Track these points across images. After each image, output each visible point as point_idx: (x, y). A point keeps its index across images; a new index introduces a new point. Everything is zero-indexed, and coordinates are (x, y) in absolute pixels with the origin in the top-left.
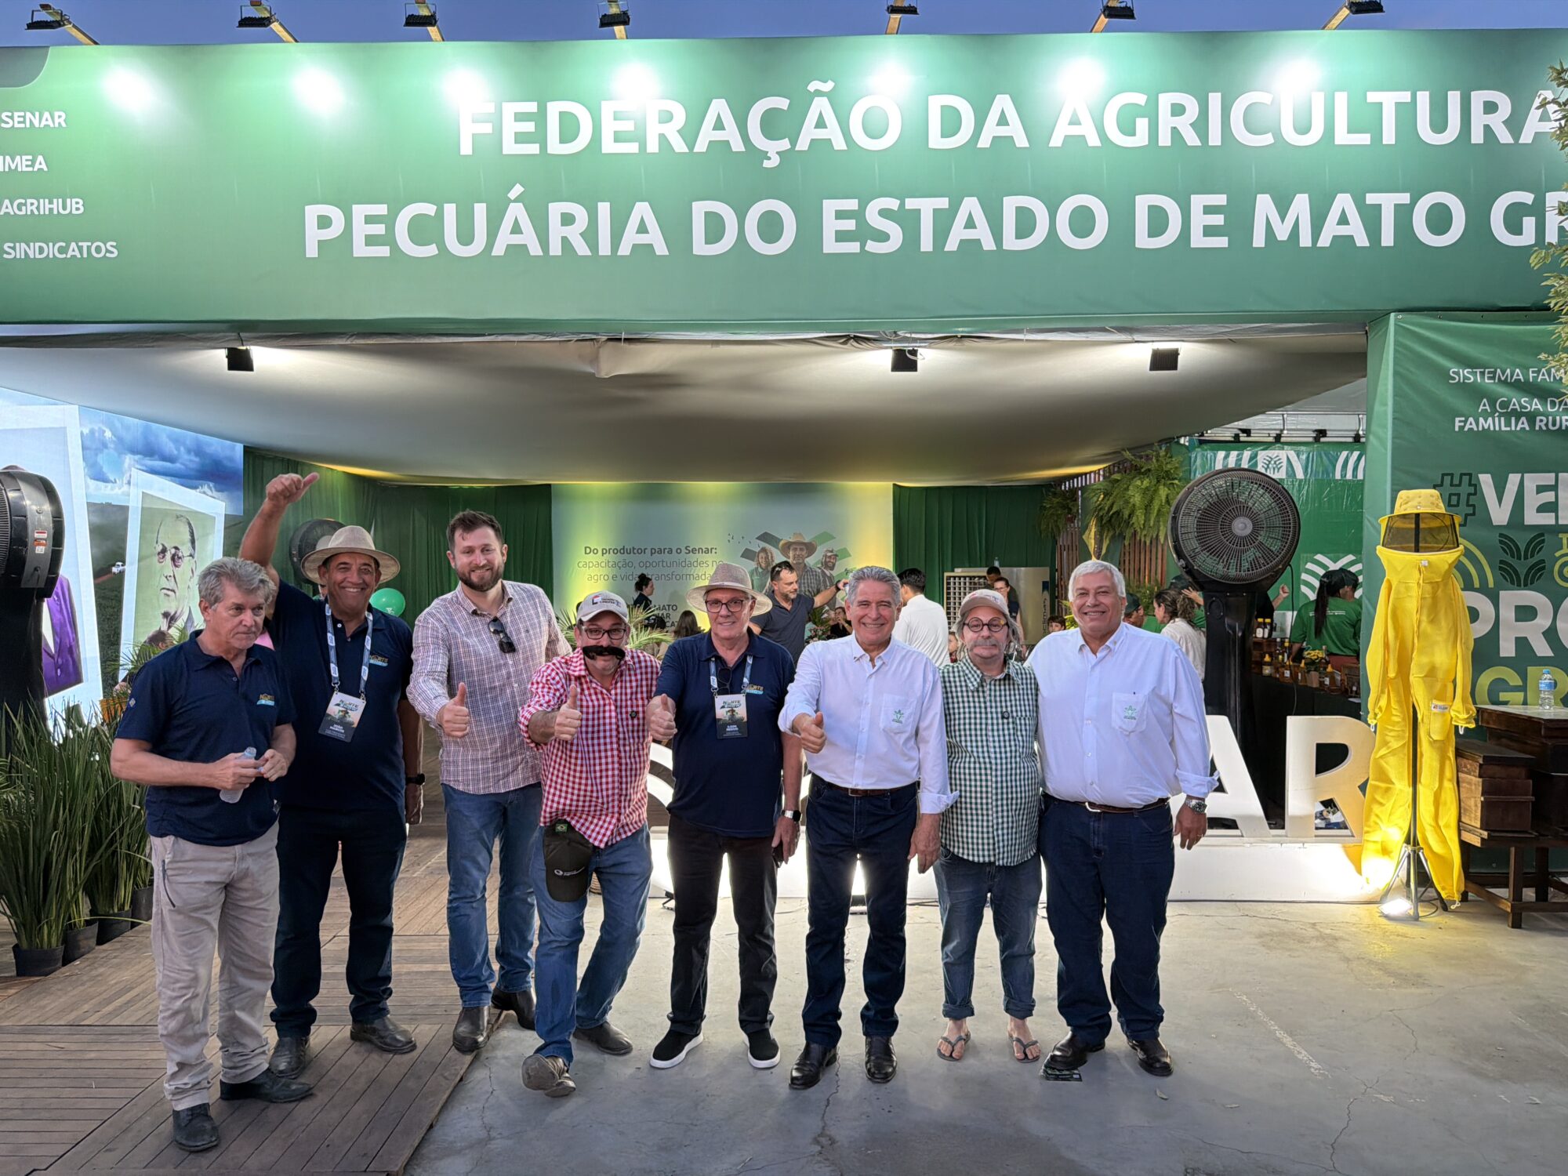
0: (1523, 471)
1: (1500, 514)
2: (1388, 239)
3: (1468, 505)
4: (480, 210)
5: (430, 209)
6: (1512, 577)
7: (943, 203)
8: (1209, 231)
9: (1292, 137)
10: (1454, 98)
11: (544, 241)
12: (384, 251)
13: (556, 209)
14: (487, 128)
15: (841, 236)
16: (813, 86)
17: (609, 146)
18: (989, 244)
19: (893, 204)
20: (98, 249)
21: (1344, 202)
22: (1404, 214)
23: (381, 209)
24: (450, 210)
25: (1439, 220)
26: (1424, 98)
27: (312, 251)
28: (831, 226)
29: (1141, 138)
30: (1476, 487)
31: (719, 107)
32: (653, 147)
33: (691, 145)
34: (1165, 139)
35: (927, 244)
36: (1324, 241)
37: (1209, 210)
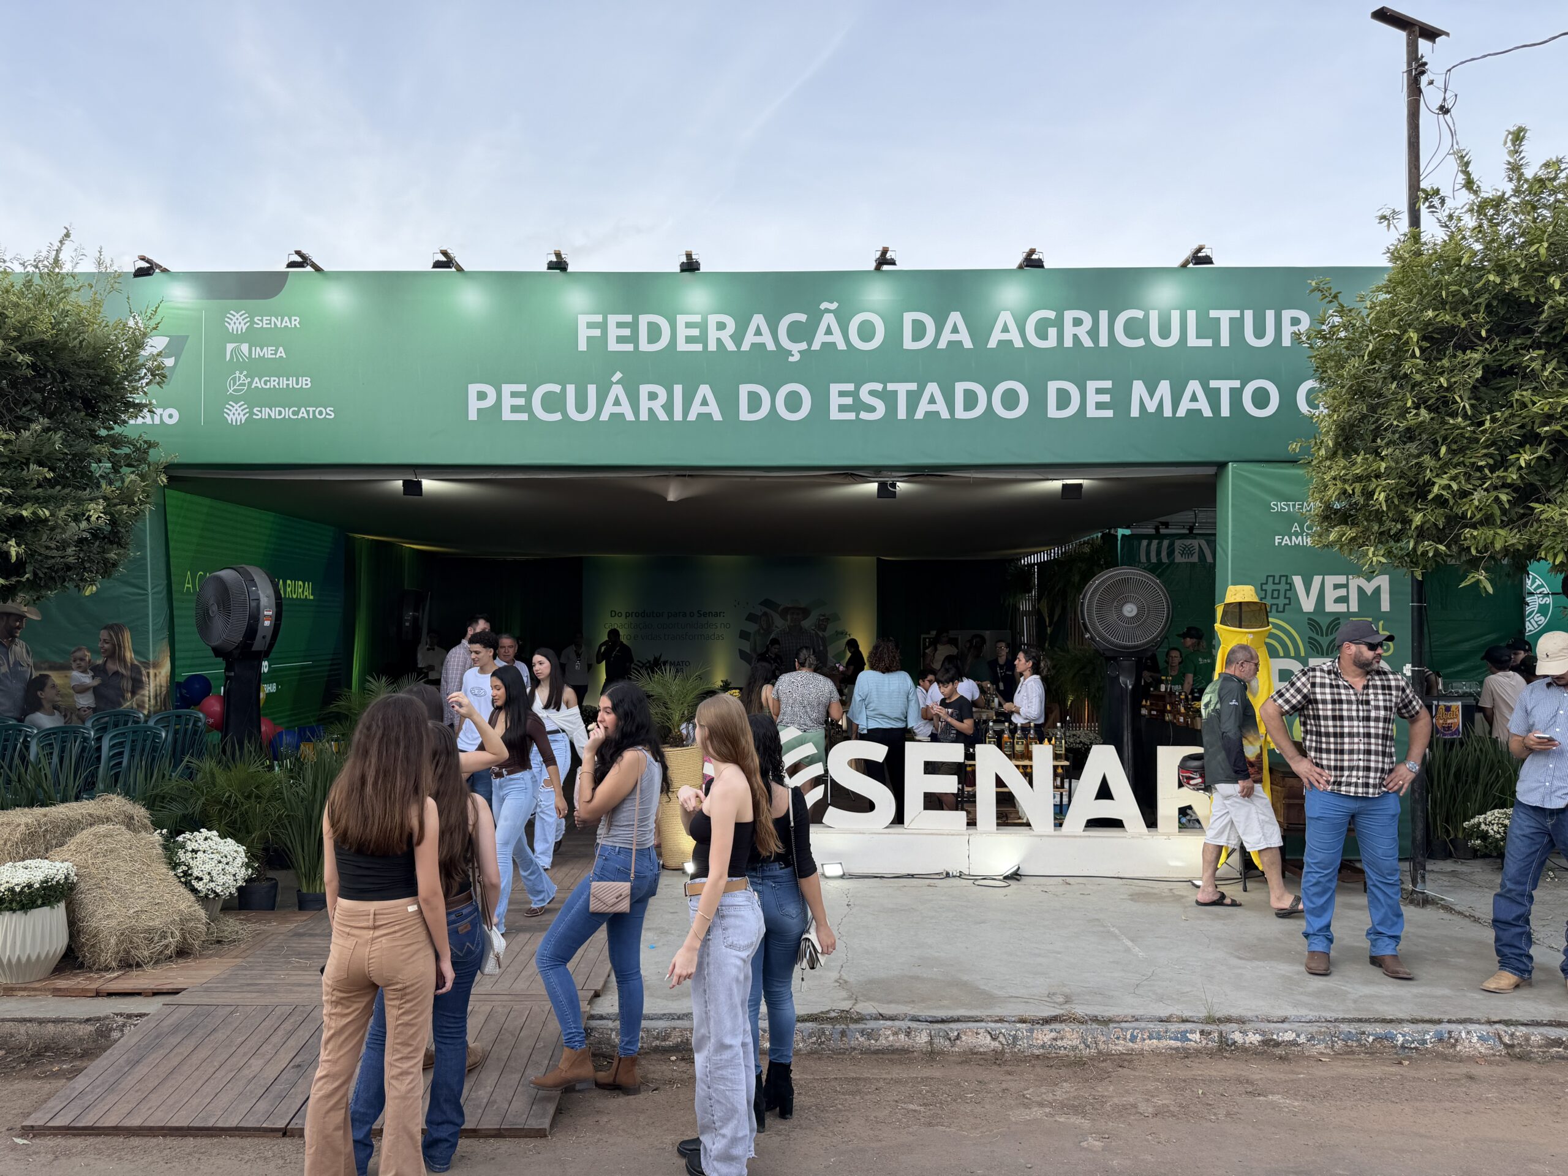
0: (1324, 573)
1: (1308, 605)
2: (1225, 412)
3: (1285, 598)
4: (592, 390)
5: (557, 388)
6: (1317, 649)
7: (913, 386)
8: (1100, 406)
9: (1157, 340)
10: (1270, 315)
11: (636, 410)
12: (524, 417)
13: (644, 389)
14: (597, 332)
15: (842, 408)
16: (824, 306)
17: (682, 346)
18: (945, 414)
19: (878, 387)
20: (321, 413)
21: (1194, 386)
22: (1236, 395)
23: (523, 388)
24: (571, 389)
25: (1260, 397)
26: (1249, 315)
27: (473, 416)
28: (835, 401)
29: (1051, 342)
30: (1291, 586)
31: (758, 320)
32: (712, 347)
33: (739, 344)
34: (1068, 343)
35: (902, 414)
36: (1181, 413)
37: (1099, 391)
